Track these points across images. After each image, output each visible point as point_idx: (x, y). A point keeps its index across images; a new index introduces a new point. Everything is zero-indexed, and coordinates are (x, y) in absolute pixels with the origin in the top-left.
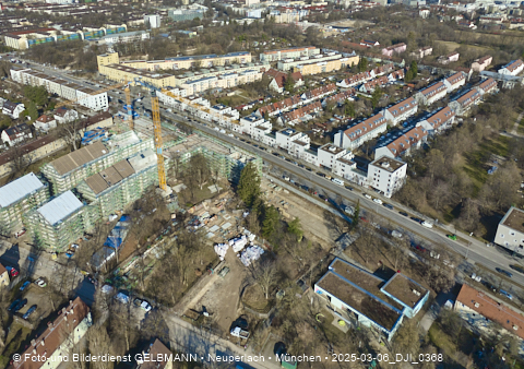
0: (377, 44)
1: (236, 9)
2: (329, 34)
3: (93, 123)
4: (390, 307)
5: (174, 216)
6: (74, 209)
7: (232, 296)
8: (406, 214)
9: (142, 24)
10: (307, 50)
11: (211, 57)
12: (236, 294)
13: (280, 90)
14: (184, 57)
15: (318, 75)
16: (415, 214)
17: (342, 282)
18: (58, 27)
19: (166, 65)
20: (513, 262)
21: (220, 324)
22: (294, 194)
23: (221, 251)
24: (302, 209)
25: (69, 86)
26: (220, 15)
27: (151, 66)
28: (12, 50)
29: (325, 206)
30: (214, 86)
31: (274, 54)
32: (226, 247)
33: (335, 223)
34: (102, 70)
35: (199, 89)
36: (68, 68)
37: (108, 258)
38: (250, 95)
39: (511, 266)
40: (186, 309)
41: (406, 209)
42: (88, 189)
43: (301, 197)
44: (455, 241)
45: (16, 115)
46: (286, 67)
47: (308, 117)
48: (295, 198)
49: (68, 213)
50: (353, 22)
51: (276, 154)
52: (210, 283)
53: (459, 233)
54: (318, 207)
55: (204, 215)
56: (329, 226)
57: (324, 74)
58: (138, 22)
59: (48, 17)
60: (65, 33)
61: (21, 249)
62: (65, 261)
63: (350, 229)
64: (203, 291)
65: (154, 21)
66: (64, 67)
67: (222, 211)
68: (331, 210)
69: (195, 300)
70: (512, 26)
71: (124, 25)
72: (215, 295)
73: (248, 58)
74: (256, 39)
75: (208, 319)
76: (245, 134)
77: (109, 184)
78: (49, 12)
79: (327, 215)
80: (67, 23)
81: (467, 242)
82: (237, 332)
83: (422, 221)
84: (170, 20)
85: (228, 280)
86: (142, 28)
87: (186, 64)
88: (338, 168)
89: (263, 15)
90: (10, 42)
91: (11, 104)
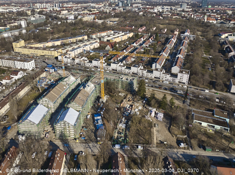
0: (133, 27)
4: (222, 120)
5: (116, 109)
7: (167, 134)
8: (197, 89)
11: (70, 38)
12: (167, 132)
13: (111, 50)
15: (120, 42)
16: (199, 88)
17: (202, 117)
19: (50, 44)
21: (172, 144)
22: (154, 90)
23: (148, 118)
27: (41, 46)
29: (170, 92)
31: (96, 34)
33: (177, 98)
35: (76, 53)
40: (155, 143)
47: (133, 59)
48: (155, 92)
49: (76, 118)
50: (117, 19)
51: (133, 76)
52: (155, 131)
53: (218, 92)
54: (167, 93)
58: (12, 25)
61: (56, 143)
62: (84, 141)
63: (185, 98)
65: (23, 23)
67: (133, 103)
68: (172, 93)
69: (155, 139)
70: (174, 17)
71: (8, 27)
72: (160, 135)
73: (86, 37)
74: (80, 29)
75: (167, 144)
76: (113, 70)
77: (84, 101)
79: (172, 95)
81: (221, 94)
82: (182, 145)
83: (204, 91)
85: (159, 128)
87: (58, 43)
88: (163, 77)
89: (75, 18)
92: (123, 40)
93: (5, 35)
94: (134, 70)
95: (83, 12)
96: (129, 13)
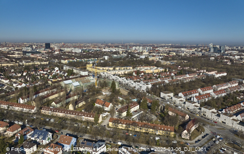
0: (179, 67)
1: (138, 56)
2: (166, 64)
3: (83, 77)
6: (78, 85)
10: (152, 67)
11: (120, 67)
13: (136, 75)
15: (150, 73)
18: (76, 58)
20: (162, 100)
23: (104, 94)
24: (124, 92)
25: (78, 70)
27: (101, 68)
28: (63, 63)
30: (117, 73)
31: (140, 67)
33: (130, 93)
34: (88, 68)
35: (112, 73)
42: (81, 83)
43: (125, 90)
44: (154, 97)
45: (66, 75)
46: (142, 70)
51: (125, 85)
52: (100, 96)
54: (128, 91)
55: (103, 90)
56: (128, 94)
57: (152, 73)
59: (73, 56)
60: (78, 60)
65: (106, 58)
66: (77, 68)
71: (96, 59)
73: (131, 68)
74: (138, 64)
77: (85, 83)
78: (73, 54)
80: (78, 57)
81: (156, 97)
84: (112, 58)
85: (104, 96)
86: (102, 60)
87: (111, 69)
88: (137, 87)
89: (146, 57)
90: (63, 61)
91: (64, 73)
92: (154, 72)
93: (91, 62)
94: (127, 82)
95: (161, 55)
96: (204, 57)
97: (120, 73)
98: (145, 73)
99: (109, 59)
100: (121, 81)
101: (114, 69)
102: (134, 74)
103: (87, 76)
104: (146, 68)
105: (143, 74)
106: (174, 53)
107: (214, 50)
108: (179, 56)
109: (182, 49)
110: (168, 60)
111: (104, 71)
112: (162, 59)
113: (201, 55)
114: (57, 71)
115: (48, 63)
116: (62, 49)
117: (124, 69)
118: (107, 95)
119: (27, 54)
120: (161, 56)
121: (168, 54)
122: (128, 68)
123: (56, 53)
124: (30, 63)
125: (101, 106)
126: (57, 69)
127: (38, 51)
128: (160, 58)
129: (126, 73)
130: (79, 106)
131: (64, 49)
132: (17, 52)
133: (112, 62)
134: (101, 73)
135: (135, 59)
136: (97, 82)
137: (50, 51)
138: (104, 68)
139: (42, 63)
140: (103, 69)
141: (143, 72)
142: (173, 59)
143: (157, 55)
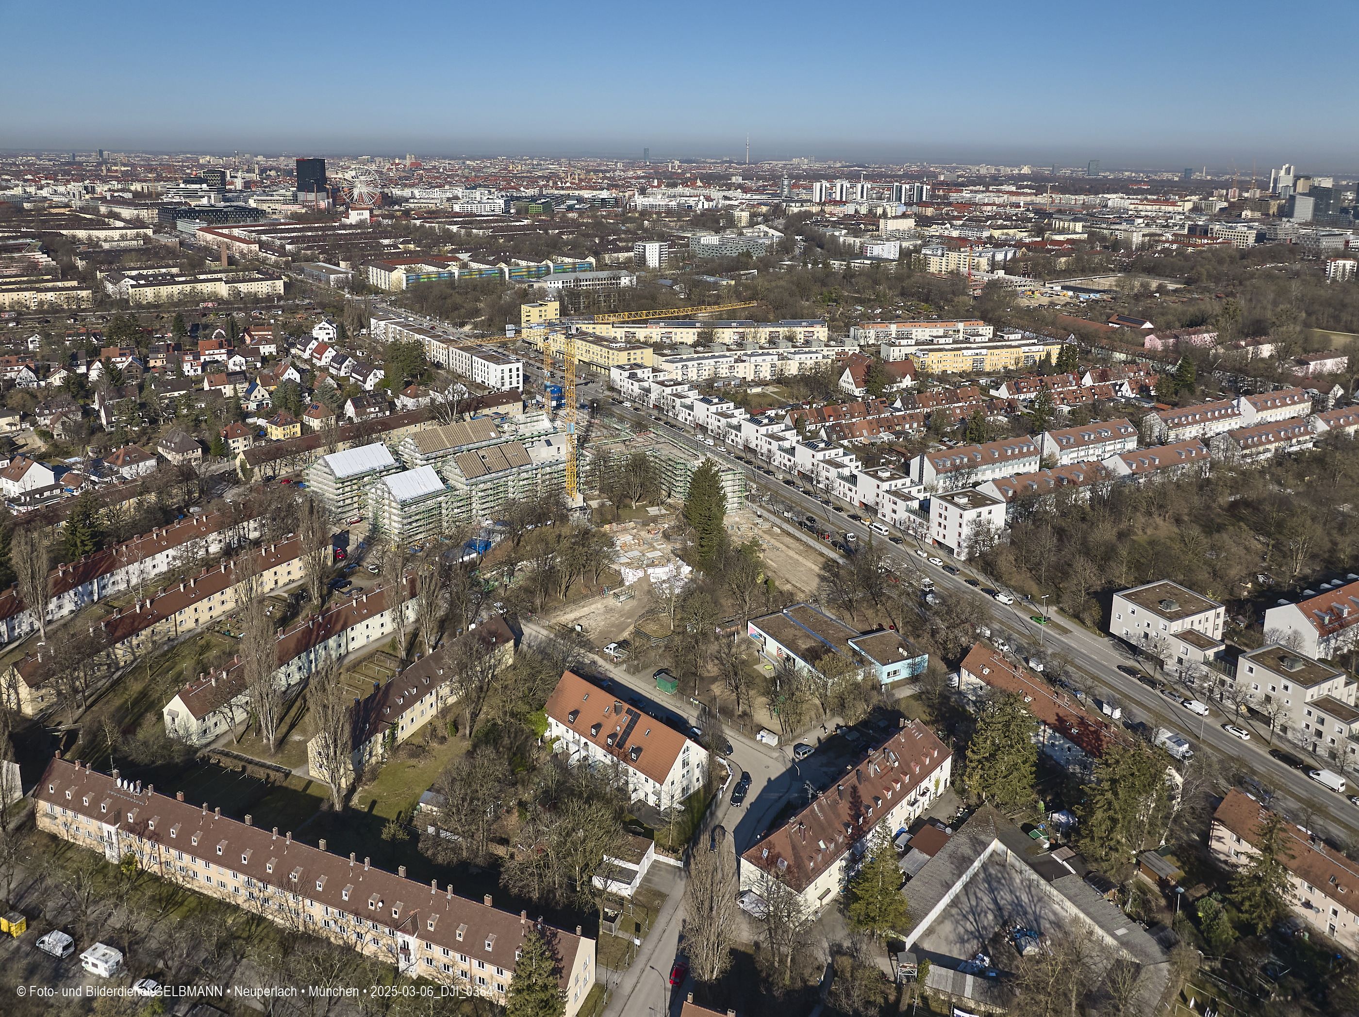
0: (1148, 325)
1: (851, 240)
2: (1045, 300)
3: (488, 406)
6: (431, 489)
8: (974, 583)
9: (629, 260)
10: (961, 326)
11: (741, 325)
13: (858, 392)
14: (687, 322)
15: (961, 375)
16: (992, 583)
17: (792, 627)
18: (464, 256)
19: (655, 333)
20: (1130, 663)
22: (789, 534)
23: (631, 576)
24: (791, 553)
25: (461, 349)
26: (806, 252)
27: (619, 333)
28: (377, 291)
29: (833, 555)
30: (724, 372)
31: (880, 328)
32: (640, 574)
33: (837, 575)
34: (528, 332)
35: (693, 375)
36: (467, 328)
37: (466, 558)
38: (792, 396)
39: (1119, 667)
40: (554, 621)
41: (981, 578)
42: (458, 471)
43: (798, 539)
44: (1043, 627)
45: (369, 386)
46: (896, 354)
47: (885, 436)
48: (788, 540)
49: (421, 493)
51: (788, 482)
52: (599, 605)
54: (822, 554)
55: (623, 539)
56: (823, 579)
57: (972, 376)
58: (622, 256)
59: (449, 237)
60: (474, 265)
61: (352, 536)
64: (586, 610)
66: (462, 325)
68: (840, 560)
69: (571, 616)
71: (591, 260)
72: (601, 617)
74: (861, 302)
75: (578, 634)
76: (747, 448)
77: (489, 471)
78: (454, 228)
79: (829, 565)
80: (478, 249)
81: (1065, 631)
83: (993, 593)
84: (692, 256)
85: (627, 608)
86: (626, 265)
87: (688, 335)
88: (886, 508)
89: (904, 254)
90: (377, 277)
91: (364, 368)
92: (988, 368)
93: (553, 285)
94: (805, 458)
95: (997, 233)
96: (1274, 255)
97: (745, 371)
98: (922, 376)
99: (673, 261)
100: (764, 446)
101: (705, 341)
102: (847, 381)
103: (512, 396)
104: (922, 332)
105: (907, 382)
106: (1079, 227)
107: (1316, 209)
108: (1116, 245)
109: (1114, 200)
110: (1055, 274)
111: (638, 356)
112: (1009, 268)
113: (1251, 241)
114: (322, 348)
115: (280, 285)
116: (397, 192)
117: (773, 341)
118: (650, 590)
119: (181, 225)
120: (998, 245)
121: (1040, 232)
122: (800, 332)
123: (354, 217)
124: (165, 291)
125: (599, 754)
126: (323, 332)
127: (252, 204)
128: (1000, 257)
129: (792, 369)
130: (402, 736)
131: (407, 193)
132: (127, 213)
133: (694, 286)
134: (616, 375)
135: (836, 264)
136: (577, 457)
137: (323, 204)
138: (641, 333)
139: (244, 287)
140: (633, 344)
141: (906, 365)
142: (1084, 268)
143: (972, 234)
